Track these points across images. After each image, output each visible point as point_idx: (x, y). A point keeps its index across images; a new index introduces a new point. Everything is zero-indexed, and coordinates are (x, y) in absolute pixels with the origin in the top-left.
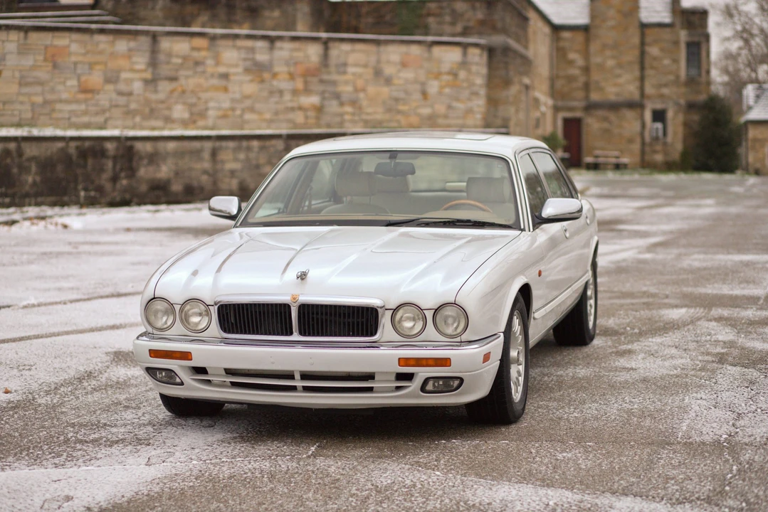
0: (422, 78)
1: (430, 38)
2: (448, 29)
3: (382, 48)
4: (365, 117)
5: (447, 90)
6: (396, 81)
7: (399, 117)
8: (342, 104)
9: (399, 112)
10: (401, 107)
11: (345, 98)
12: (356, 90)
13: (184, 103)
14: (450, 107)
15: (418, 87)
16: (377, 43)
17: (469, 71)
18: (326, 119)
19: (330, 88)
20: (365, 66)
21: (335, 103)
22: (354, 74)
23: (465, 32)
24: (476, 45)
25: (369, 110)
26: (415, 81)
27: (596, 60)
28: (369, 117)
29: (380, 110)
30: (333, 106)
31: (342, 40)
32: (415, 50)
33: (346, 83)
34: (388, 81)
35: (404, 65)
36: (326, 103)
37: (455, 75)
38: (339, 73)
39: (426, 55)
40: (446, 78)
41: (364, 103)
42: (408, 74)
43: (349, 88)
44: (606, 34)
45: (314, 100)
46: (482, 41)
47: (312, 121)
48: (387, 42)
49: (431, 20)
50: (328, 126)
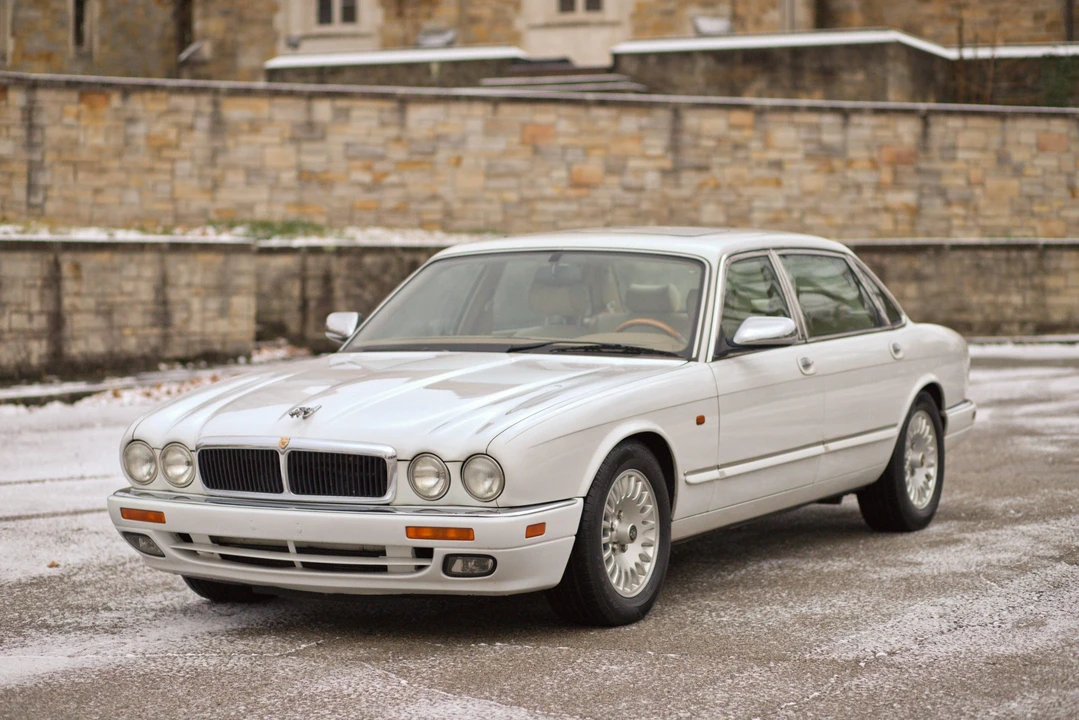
0: (1069, 166)
3: (1009, 124)
4: (982, 222)
6: (1029, 171)
7: (1034, 222)
8: (948, 203)
9: (1033, 214)
10: (1036, 209)
11: (952, 195)
12: (970, 184)
13: (719, 203)
15: (1063, 179)
16: (1001, 116)
18: (924, 224)
19: (931, 182)
20: (984, 149)
21: (938, 202)
22: (967, 161)
25: (989, 212)
26: (1059, 171)
28: (988, 223)
29: (1006, 211)
31: (949, 113)
32: (1058, 127)
33: (955, 173)
34: (1018, 171)
35: (1041, 148)
36: (925, 202)
38: (943, 159)
39: (1075, 133)
41: (982, 202)
42: (1048, 161)
43: (961, 181)
45: (908, 197)
47: (904, 227)
48: (1015, 116)
50: (928, 234)
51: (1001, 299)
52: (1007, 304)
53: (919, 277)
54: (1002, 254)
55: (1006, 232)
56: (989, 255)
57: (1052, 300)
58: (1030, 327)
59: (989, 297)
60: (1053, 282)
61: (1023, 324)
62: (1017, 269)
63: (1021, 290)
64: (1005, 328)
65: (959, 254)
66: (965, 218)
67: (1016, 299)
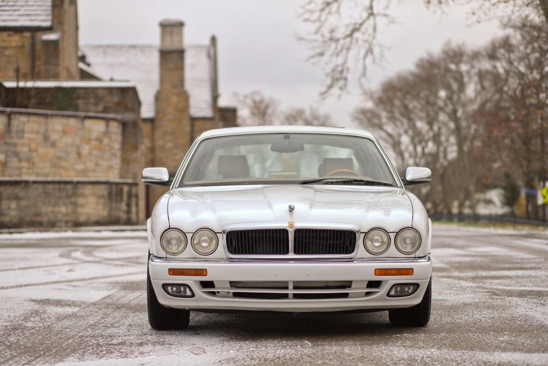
0: (77, 142)
1: (82, 114)
2: (92, 108)
3: (49, 120)
4: (36, 170)
5: (95, 152)
6: (59, 145)
7: (61, 171)
8: (20, 161)
9: (61, 167)
10: (63, 164)
11: (22, 156)
12: (31, 150)
14: (97, 164)
15: (74, 149)
16: (46, 116)
17: (110, 138)
18: (9, 170)
19: (12, 149)
20: (37, 133)
21: (15, 160)
22: (29, 139)
23: (105, 110)
24: (115, 120)
25: (40, 165)
26: (73, 145)
27: (159, 142)
28: (40, 171)
29: (48, 165)
30: (14, 162)
31: (21, 113)
32: (73, 122)
33: (23, 145)
34: (53, 144)
35: (64, 133)
36: (9, 159)
37: (101, 141)
38: (18, 137)
39: (80, 126)
40: (94, 143)
41: (37, 160)
42: (68, 140)
43: (26, 149)
44: (167, 125)
45: (1, 157)
46: (119, 117)
48: (52, 116)
49: (80, 102)
50: (10, 176)
51: (56, 209)
52: (59, 212)
53: (17, 198)
54: (57, 186)
55: (47, 175)
56: (50, 187)
57: (80, 210)
58: (70, 224)
59: (50, 209)
60: (81, 201)
61: (67, 222)
62: (64, 194)
63: (66, 205)
64: (58, 224)
65: (36, 186)
66: (28, 168)
67: (63, 210)
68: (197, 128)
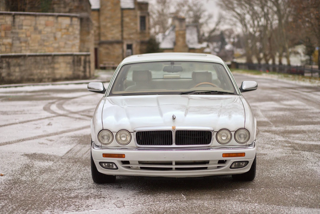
0: (54, 31)
1: (57, 14)
2: (62, 10)
3: (37, 18)
4: (30, 48)
5: (64, 36)
6: (43, 32)
7: (45, 48)
8: (21, 43)
9: (44, 46)
10: (46, 44)
11: (22, 40)
12: (27, 36)
14: (66, 43)
15: (52, 35)
16: (35, 16)
17: (73, 28)
18: (14, 49)
19: (16, 36)
20: (30, 26)
21: (18, 42)
22: (26, 29)
23: (70, 11)
24: (76, 17)
25: (33, 45)
26: (51, 32)
27: (103, 23)
28: (32, 48)
29: (37, 44)
30: (17, 43)
31: (21, 15)
32: (51, 19)
33: (23, 33)
34: (40, 32)
35: (46, 25)
36: (14, 42)
37: (68, 30)
38: (19, 29)
39: (55, 21)
40: (64, 31)
41: (30, 42)
42: (48, 29)
43: (24, 36)
44: (107, 13)
45: (9, 41)
46: (78, 15)
47: (8, 50)
48: (39, 15)
49: (55, 6)
50: (15, 52)
51: (42, 71)
52: (44, 73)
53: (19, 65)
54: (42, 58)
55: (36, 51)
56: (38, 58)
57: (56, 71)
58: (50, 80)
59: (39, 71)
60: (57, 66)
61: (49, 79)
62: (46, 62)
63: (48, 69)
64: (44, 80)
65: (30, 58)
66: (26, 47)
67: (46, 71)
68: (125, 15)
